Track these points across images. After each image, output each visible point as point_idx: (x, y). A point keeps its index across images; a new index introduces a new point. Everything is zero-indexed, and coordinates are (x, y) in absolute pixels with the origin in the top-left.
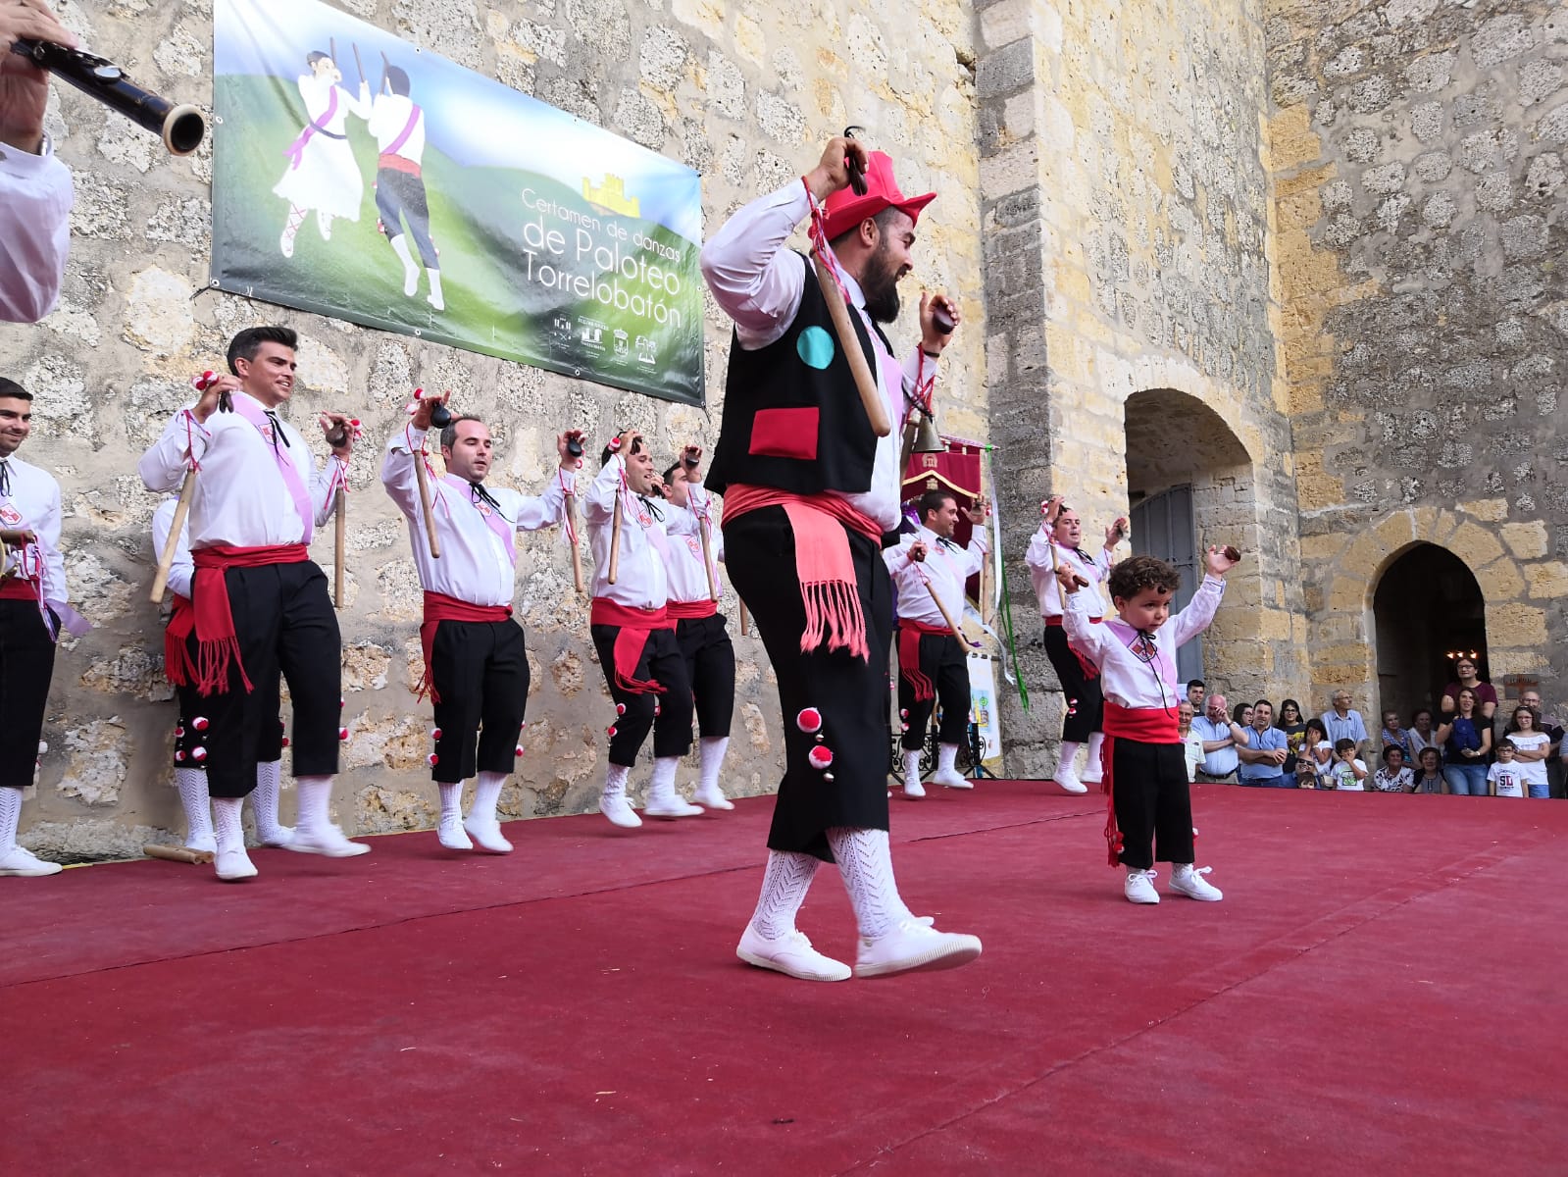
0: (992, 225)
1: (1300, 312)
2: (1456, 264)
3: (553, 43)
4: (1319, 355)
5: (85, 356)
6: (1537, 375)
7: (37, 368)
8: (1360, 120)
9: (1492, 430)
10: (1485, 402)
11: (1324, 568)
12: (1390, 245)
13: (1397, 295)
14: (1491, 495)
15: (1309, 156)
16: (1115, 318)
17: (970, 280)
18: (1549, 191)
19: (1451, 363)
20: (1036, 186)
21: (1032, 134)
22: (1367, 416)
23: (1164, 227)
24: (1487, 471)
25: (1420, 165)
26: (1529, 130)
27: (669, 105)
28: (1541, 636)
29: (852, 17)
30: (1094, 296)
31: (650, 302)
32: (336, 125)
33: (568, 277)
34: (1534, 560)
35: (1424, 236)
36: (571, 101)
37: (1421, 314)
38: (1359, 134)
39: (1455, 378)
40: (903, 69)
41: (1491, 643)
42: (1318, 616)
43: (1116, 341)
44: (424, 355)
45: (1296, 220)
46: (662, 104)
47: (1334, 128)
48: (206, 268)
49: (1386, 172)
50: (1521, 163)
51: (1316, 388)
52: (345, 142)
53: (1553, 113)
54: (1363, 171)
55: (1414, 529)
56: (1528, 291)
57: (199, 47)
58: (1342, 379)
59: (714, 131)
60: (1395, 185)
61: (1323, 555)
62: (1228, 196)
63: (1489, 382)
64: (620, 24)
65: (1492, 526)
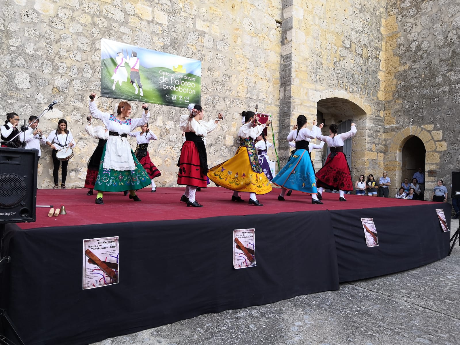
0: (283, 62)
1: (389, 73)
2: (428, 61)
3: (168, 40)
4: (393, 85)
5: (81, 110)
6: (444, 92)
7: (74, 112)
8: (408, 20)
9: (432, 106)
10: (431, 99)
11: (389, 141)
12: (412, 55)
13: (413, 69)
14: (430, 123)
15: (395, 30)
16: (316, 81)
17: (276, 75)
18: (453, 41)
19: (424, 88)
20: (291, 53)
21: (291, 40)
22: (402, 102)
23: (337, 56)
24: (430, 116)
25: (422, 33)
26: (449, 24)
27: (194, 48)
28: (438, 160)
29: (244, 19)
30: (309, 77)
31: (188, 90)
32: (123, 65)
33: (169, 87)
34: (439, 141)
35: (421, 53)
36: (171, 51)
37: (418, 74)
38: (408, 24)
39: (425, 92)
40: (259, 28)
41: (426, 162)
42: (387, 153)
43: (316, 87)
44: (139, 104)
45: (390, 48)
46: (193, 48)
47: (402, 22)
48: (100, 93)
49: (413, 35)
50: (446, 33)
51: (391, 93)
52: (125, 67)
53: (456, 19)
54: (408, 34)
55: (411, 132)
56: (444, 69)
57: (99, 55)
58: (398, 91)
59: (205, 52)
60: (415, 38)
61: (389, 138)
62: (365, 44)
63: (433, 93)
64: (183, 33)
65: (430, 132)
